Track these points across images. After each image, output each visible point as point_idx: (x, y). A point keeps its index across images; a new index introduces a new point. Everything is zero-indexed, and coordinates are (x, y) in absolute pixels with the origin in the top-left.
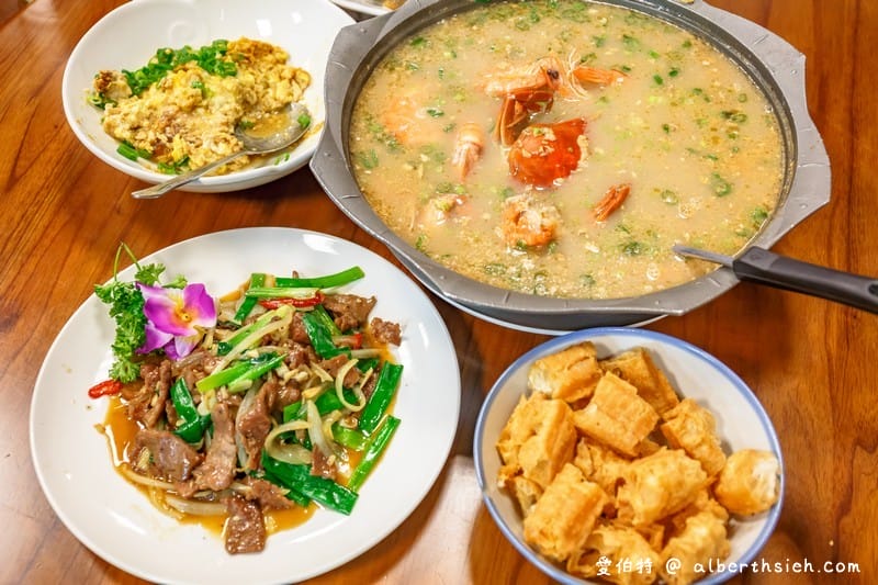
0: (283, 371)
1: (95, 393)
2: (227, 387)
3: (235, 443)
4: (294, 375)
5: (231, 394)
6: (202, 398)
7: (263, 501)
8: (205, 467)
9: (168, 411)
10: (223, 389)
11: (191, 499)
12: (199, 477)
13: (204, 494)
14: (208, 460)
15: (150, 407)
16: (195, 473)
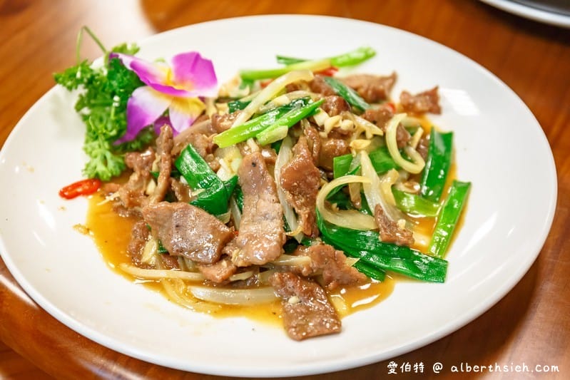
0: (322, 118)
1: (70, 193)
2: (255, 139)
3: (279, 202)
4: (337, 123)
5: (262, 147)
6: (221, 161)
7: (326, 274)
8: (241, 238)
9: (176, 188)
10: (251, 142)
11: (227, 284)
12: (234, 254)
13: (243, 276)
14: (242, 231)
15: (146, 195)
16: (228, 250)
